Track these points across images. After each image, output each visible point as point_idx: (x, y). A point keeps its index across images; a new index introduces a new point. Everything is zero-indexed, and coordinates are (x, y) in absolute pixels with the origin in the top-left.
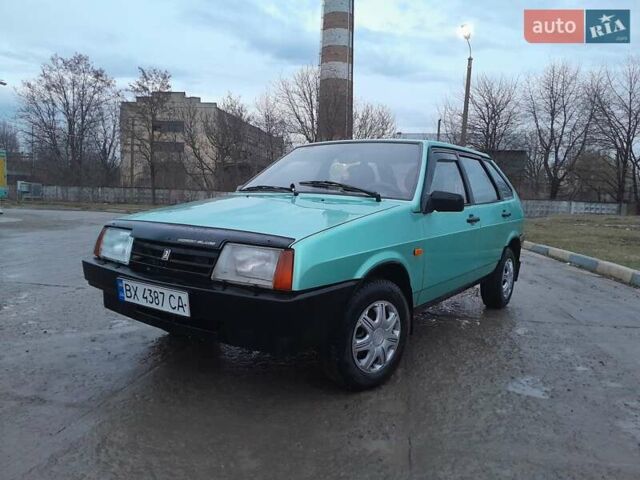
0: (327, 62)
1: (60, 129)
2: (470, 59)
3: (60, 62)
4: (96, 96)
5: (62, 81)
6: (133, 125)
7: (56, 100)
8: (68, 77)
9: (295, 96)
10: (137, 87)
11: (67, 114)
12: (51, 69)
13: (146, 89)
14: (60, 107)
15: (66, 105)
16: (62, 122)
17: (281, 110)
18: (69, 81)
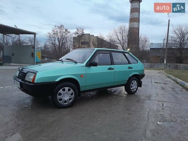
0: (131, 22)
1: (56, 45)
2: (169, 20)
3: (57, 27)
4: (66, 36)
5: (57, 32)
6: (75, 43)
7: (56, 37)
8: (59, 31)
9: (118, 33)
10: (75, 33)
11: (58, 40)
12: (55, 29)
13: (78, 33)
14: (57, 39)
15: (58, 38)
16: (57, 42)
17: (114, 37)
18: (59, 32)
